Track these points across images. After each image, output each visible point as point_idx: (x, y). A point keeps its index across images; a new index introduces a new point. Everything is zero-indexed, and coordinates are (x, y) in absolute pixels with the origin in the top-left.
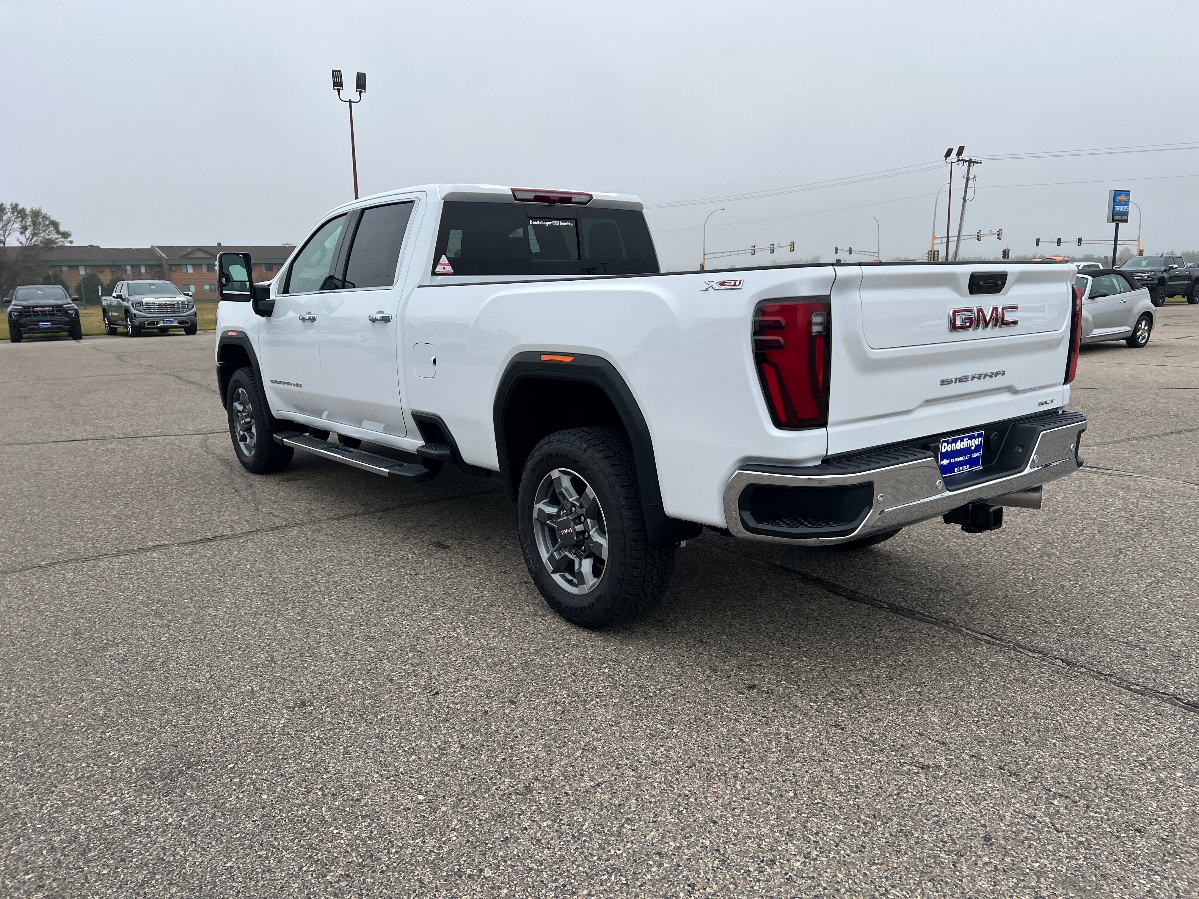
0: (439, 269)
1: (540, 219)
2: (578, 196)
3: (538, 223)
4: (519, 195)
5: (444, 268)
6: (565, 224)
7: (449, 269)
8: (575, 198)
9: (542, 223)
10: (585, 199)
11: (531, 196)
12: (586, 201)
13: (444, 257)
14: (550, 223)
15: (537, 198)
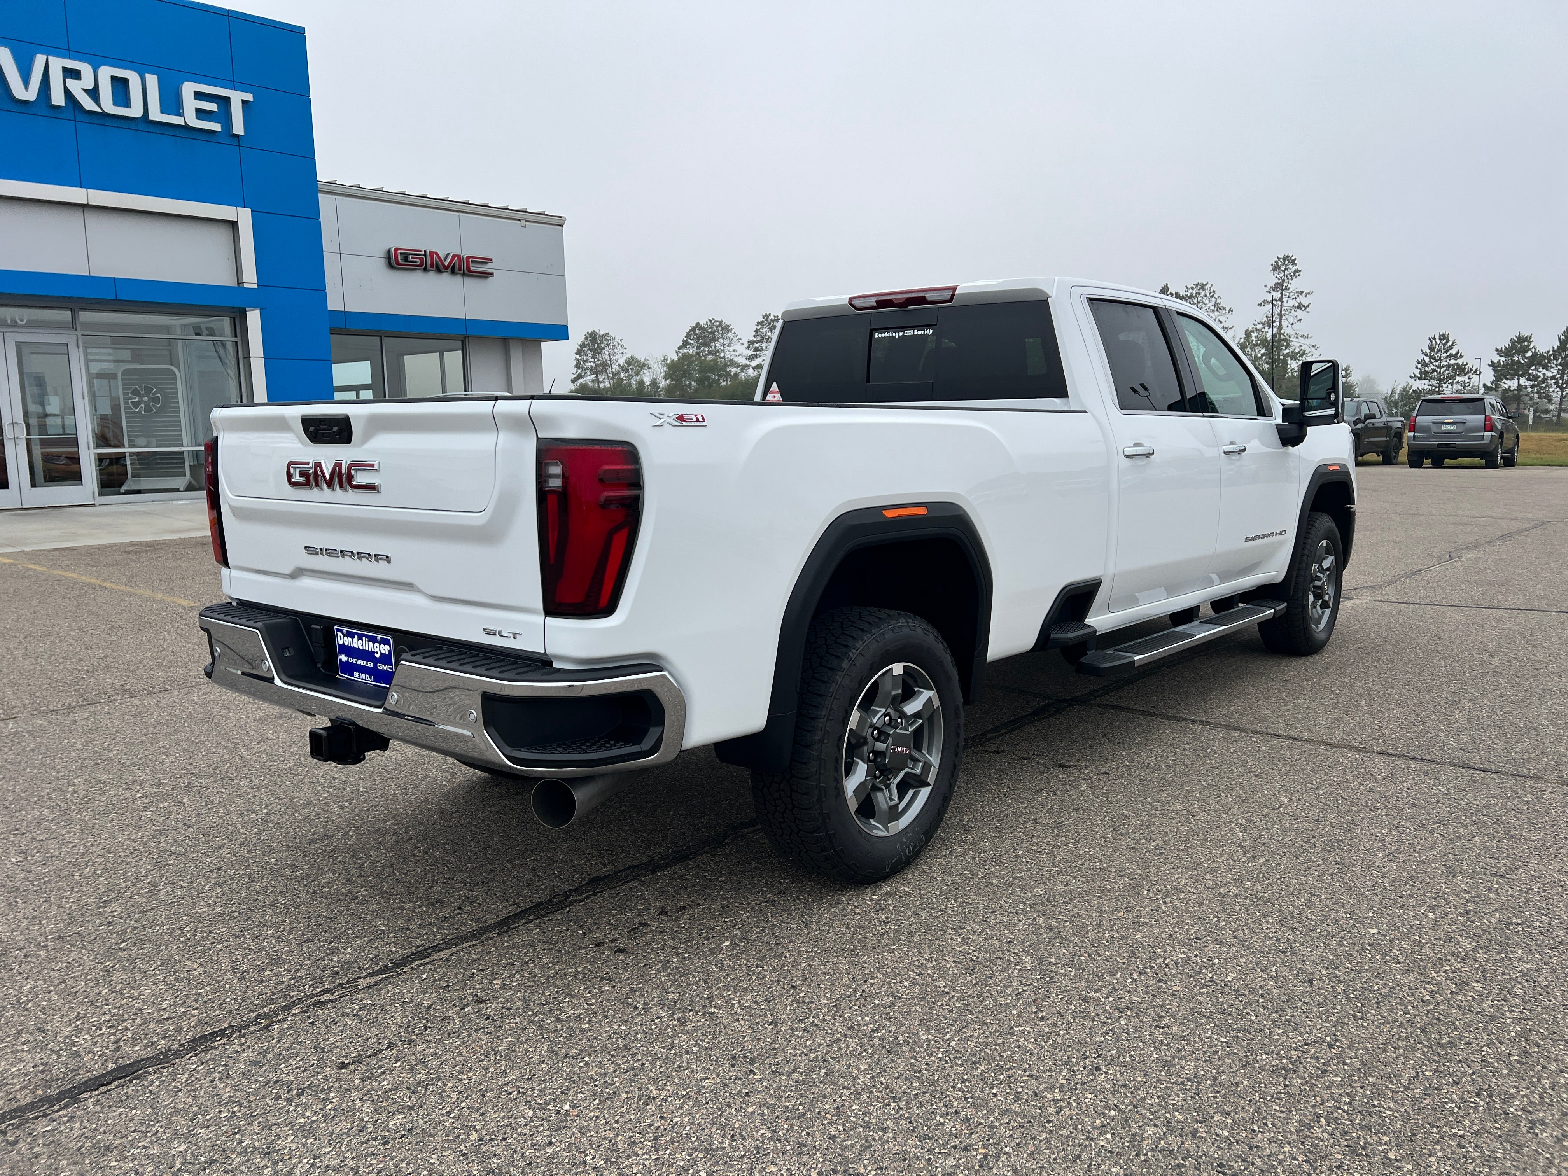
0: (769, 397)
1: (888, 329)
2: (935, 294)
3: (886, 335)
4: (858, 303)
5: (774, 397)
6: (922, 332)
7: (778, 397)
8: (930, 296)
9: (892, 334)
10: (947, 295)
11: (872, 302)
12: (949, 297)
13: (775, 384)
14: (901, 334)
15: (881, 304)
